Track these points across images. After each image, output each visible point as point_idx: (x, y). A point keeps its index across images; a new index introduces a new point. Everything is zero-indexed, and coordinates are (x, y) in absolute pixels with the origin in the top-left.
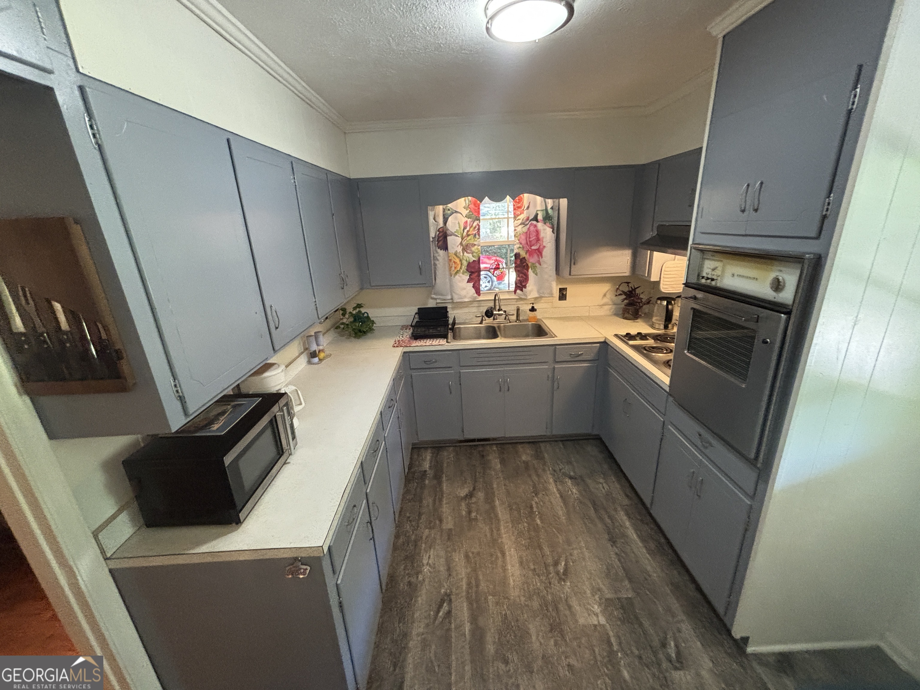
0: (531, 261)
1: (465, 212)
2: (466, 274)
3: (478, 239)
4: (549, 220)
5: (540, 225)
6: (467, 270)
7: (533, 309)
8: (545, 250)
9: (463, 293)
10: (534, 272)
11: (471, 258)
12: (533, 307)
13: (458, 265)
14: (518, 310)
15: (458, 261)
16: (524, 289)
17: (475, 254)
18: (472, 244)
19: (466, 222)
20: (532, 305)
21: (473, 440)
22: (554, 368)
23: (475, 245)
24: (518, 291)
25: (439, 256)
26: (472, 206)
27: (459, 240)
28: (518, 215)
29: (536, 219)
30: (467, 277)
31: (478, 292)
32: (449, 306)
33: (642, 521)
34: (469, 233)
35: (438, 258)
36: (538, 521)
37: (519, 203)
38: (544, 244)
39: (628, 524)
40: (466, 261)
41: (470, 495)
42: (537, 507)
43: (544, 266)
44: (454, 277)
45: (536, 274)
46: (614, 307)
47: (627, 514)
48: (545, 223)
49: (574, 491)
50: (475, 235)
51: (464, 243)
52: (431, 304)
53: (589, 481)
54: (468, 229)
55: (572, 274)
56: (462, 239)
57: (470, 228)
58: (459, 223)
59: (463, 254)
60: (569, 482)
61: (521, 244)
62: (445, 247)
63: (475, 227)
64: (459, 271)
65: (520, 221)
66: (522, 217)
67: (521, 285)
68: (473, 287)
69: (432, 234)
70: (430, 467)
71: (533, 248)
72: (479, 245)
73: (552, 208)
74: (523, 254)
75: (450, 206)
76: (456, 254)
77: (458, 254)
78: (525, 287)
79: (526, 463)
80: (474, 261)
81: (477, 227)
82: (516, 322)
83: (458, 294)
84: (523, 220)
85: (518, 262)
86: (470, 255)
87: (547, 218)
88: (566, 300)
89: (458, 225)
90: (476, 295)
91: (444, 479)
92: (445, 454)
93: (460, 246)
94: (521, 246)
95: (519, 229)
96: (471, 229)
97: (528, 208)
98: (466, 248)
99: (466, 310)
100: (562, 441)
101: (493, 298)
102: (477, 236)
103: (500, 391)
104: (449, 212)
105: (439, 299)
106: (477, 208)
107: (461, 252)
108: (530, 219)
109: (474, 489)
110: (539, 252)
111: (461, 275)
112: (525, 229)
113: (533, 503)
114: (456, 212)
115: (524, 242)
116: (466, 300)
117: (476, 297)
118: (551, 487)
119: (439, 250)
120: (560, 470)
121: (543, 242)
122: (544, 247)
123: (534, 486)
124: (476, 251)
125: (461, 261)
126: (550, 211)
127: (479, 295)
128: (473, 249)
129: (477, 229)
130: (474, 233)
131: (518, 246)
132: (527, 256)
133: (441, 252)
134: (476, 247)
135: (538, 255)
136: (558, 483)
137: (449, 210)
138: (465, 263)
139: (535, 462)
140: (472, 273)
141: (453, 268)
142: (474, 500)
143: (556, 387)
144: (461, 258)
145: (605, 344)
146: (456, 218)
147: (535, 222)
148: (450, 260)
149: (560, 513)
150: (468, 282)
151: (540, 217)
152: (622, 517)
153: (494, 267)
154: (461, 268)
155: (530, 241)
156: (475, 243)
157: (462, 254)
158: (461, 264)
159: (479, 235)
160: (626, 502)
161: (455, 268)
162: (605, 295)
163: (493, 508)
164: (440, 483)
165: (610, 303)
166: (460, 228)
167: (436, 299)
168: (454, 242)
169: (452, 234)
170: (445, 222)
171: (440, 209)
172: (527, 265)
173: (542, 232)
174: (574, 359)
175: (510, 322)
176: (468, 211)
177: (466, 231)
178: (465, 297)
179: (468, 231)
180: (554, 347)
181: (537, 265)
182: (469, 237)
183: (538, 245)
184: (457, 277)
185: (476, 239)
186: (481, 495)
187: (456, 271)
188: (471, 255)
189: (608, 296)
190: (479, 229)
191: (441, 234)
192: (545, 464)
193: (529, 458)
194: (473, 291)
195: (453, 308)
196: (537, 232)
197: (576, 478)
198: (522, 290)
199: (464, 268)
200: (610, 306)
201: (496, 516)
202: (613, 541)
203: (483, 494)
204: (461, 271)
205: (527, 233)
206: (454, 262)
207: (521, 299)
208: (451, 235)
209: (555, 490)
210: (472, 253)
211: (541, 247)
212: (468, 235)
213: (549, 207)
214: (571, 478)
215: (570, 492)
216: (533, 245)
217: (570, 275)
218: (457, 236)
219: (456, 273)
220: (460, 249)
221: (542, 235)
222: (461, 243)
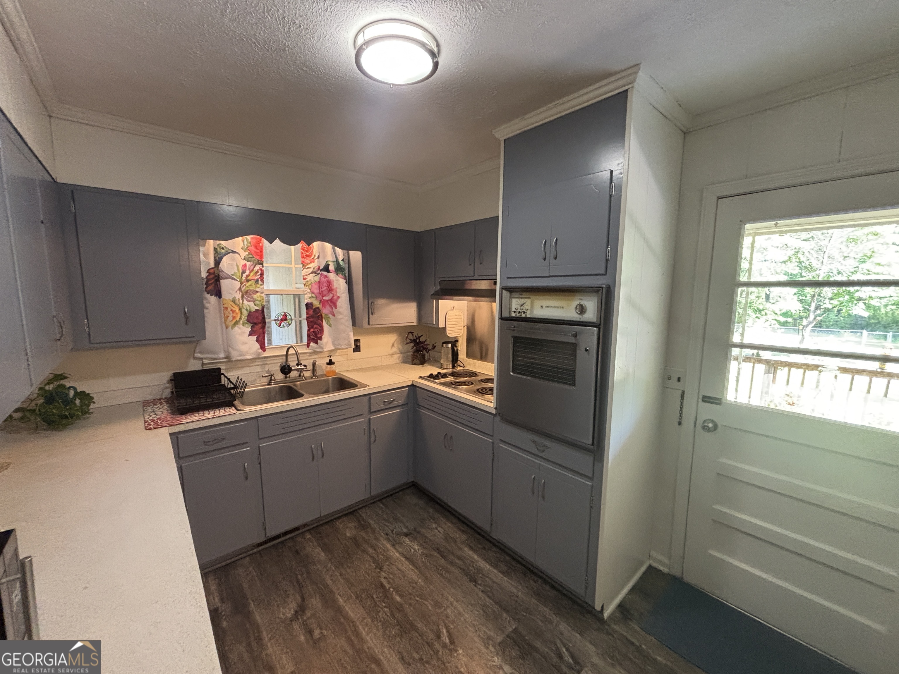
0: (325, 311)
1: (244, 254)
2: (247, 325)
3: (261, 285)
4: (342, 271)
5: (332, 276)
6: (248, 321)
7: (331, 363)
8: (340, 300)
9: (244, 348)
10: (327, 324)
11: (252, 306)
12: (330, 360)
13: (237, 314)
14: (314, 364)
15: (237, 309)
16: (319, 341)
17: (257, 302)
18: (254, 291)
19: (245, 265)
20: (329, 358)
21: (278, 537)
22: (370, 419)
23: (257, 292)
24: (312, 344)
25: (209, 303)
26: (253, 248)
27: (238, 284)
28: (307, 264)
29: (326, 269)
30: (248, 329)
31: (263, 346)
32: (224, 367)
33: (484, 548)
34: (249, 278)
35: (207, 305)
36: (398, 598)
37: (307, 251)
38: (338, 295)
39: (476, 557)
40: (247, 310)
41: (301, 609)
42: (389, 583)
43: (339, 317)
44: (232, 329)
45: (330, 326)
46: (402, 355)
47: (471, 548)
48: (337, 274)
49: (417, 547)
50: (257, 281)
51: (244, 289)
52: (194, 366)
53: (423, 531)
54: (247, 273)
55: (371, 324)
56: (241, 283)
57: (250, 272)
58: (237, 265)
59: (243, 301)
60: (407, 540)
61: (313, 293)
62: (217, 292)
63: (257, 272)
64: (239, 321)
65: (310, 270)
66: (313, 266)
67: (316, 336)
68: (257, 341)
69: (201, 274)
70: (222, 600)
71: (325, 298)
72: (262, 293)
73: (343, 260)
74: (316, 303)
75: (225, 243)
76: (234, 301)
77: (237, 302)
78: (321, 338)
79: (354, 539)
80: (257, 310)
81: (260, 272)
82: (312, 378)
83: (236, 350)
84: (314, 268)
85: (311, 312)
86: (251, 304)
87: (339, 269)
88: (360, 351)
89: (236, 267)
90: (260, 351)
91: (252, 606)
92: (241, 571)
93: (239, 292)
94: (313, 295)
95: (311, 277)
96: (252, 274)
97: (318, 257)
98: (246, 294)
99: (249, 369)
100: (379, 500)
101: (285, 353)
102: (260, 282)
103: (313, 459)
104: (223, 251)
105: (205, 358)
106: (258, 251)
107: (241, 299)
108: (321, 268)
109: (303, 599)
110: (333, 303)
111: (241, 326)
112: (317, 278)
113: (383, 580)
114: (233, 252)
115: (317, 291)
116: (249, 357)
117: (259, 354)
118: (392, 554)
119: (208, 296)
120: (392, 532)
121: (336, 291)
122: (339, 297)
123: (375, 561)
124: (259, 299)
125: (240, 309)
126: (341, 263)
127: (264, 351)
128: (255, 296)
129: (259, 274)
130: (256, 278)
131: (310, 295)
132: (320, 306)
133: (213, 299)
134: (258, 294)
135: (330, 306)
136: (397, 547)
137: (223, 248)
138: (245, 313)
139: (363, 533)
140: (254, 325)
141: (230, 318)
142: (309, 613)
143: (372, 439)
144: (241, 305)
145: (413, 387)
146: (233, 259)
147: (325, 273)
148: (226, 308)
149: (415, 577)
150: (250, 335)
151: (332, 268)
152: (468, 552)
153: (280, 318)
154: (240, 318)
155: (322, 291)
156: (257, 290)
157: (241, 301)
158: (241, 313)
159: (262, 280)
160: (464, 537)
161: (234, 318)
162: (393, 345)
163: (339, 610)
164: (248, 615)
165: (398, 352)
166: (238, 270)
167: (202, 359)
168: (230, 288)
169: (228, 277)
170: (217, 262)
172: (321, 315)
173: (335, 282)
174: (388, 407)
175: (306, 379)
176: (247, 253)
177: (245, 275)
178: (247, 353)
179: (247, 276)
180: (368, 397)
181: (330, 316)
182: (250, 283)
183: (331, 296)
184: (236, 328)
185: (258, 286)
186: (315, 602)
187: (234, 321)
188: (252, 302)
189: (396, 345)
190: (262, 274)
191: (212, 276)
192: (373, 531)
193: (354, 532)
194: (257, 346)
195: (230, 369)
196: (329, 283)
197: (411, 534)
198: (317, 343)
199: (244, 318)
200: (398, 355)
201: (347, 618)
202: (473, 580)
203: (318, 600)
204: (241, 322)
205: (319, 282)
206: (231, 310)
207: (315, 353)
208: (226, 278)
209: (397, 555)
210: (254, 302)
211: (335, 297)
212: (248, 281)
213: (340, 258)
214: (406, 535)
215: (412, 550)
216: (325, 296)
217: (369, 324)
218: (235, 279)
219: (235, 324)
220: (238, 296)
221: (335, 285)
222: (240, 289)
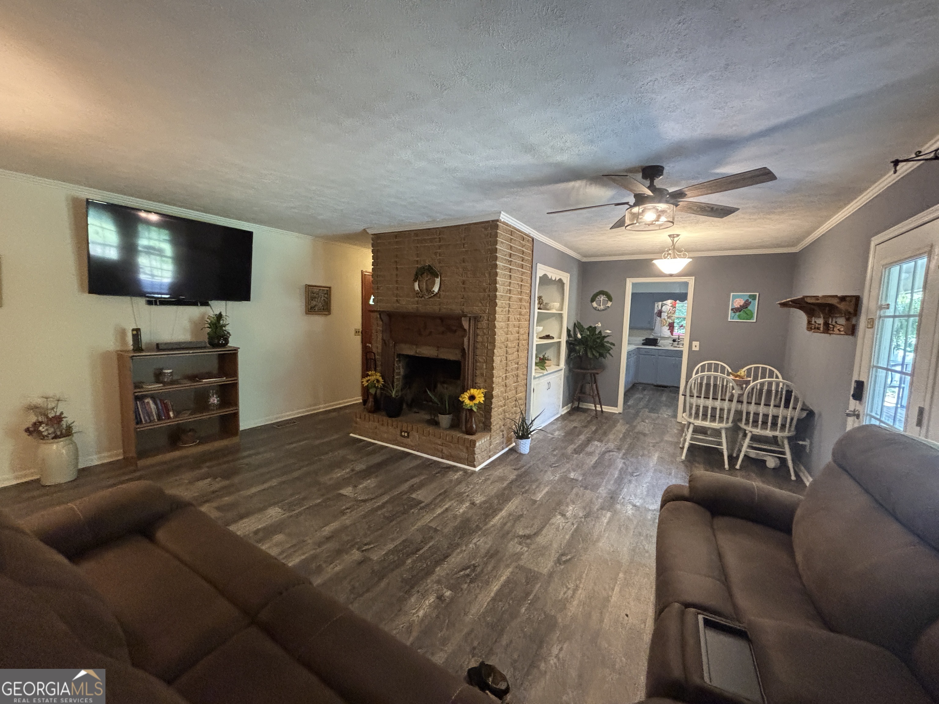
1: (671, 305)
9: (666, 333)
11: (671, 321)
15: (665, 322)
18: (672, 316)
19: (670, 309)
26: (673, 303)
30: (668, 328)
31: (672, 334)
32: (659, 339)
35: (657, 320)
51: (669, 315)
52: (652, 337)
54: (671, 311)
56: (668, 314)
62: (660, 316)
69: (656, 311)
72: (675, 317)
75: (664, 302)
76: (664, 319)
83: (663, 334)
89: (667, 309)
98: (669, 318)
99: (666, 341)
105: (655, 335)
106: (675, 304)
111: (666, 327)
114: (667, 305)
116: (666, 336)
117: (670, 336)
128: (672, 318)
130: (673, 312)
133: (659, 318)
137: (664, 304)
138: (668, 323)
140: (670, 327)
141: (662, 324)
144: (667, 321)
146: (666, 307)
148: (662, 321)
150: (668, 330)
157: (667, 319)
167: (653, 335)
168: (664, 315)
169: (664, 312)
170: (662, 307)
171: (660, 303)
184: (664, 327)
185: (674, 315)
190: (675, 311)
191: (659, 312)
194: (670, 333)
195: (661, 340)
199: (667, 324)
212: (670, 313)
218: (666, 313)
219: (664, 325)
220: (666, 317)
222: (667, 316)
